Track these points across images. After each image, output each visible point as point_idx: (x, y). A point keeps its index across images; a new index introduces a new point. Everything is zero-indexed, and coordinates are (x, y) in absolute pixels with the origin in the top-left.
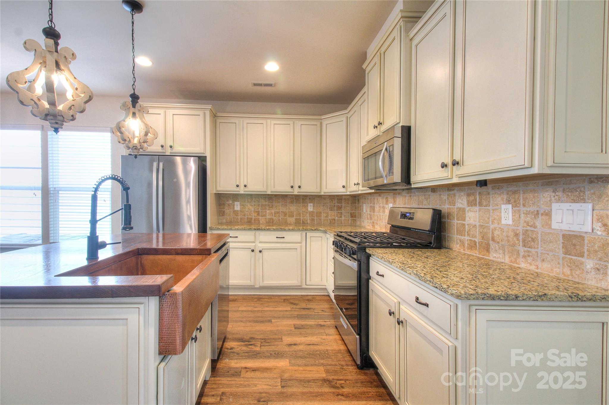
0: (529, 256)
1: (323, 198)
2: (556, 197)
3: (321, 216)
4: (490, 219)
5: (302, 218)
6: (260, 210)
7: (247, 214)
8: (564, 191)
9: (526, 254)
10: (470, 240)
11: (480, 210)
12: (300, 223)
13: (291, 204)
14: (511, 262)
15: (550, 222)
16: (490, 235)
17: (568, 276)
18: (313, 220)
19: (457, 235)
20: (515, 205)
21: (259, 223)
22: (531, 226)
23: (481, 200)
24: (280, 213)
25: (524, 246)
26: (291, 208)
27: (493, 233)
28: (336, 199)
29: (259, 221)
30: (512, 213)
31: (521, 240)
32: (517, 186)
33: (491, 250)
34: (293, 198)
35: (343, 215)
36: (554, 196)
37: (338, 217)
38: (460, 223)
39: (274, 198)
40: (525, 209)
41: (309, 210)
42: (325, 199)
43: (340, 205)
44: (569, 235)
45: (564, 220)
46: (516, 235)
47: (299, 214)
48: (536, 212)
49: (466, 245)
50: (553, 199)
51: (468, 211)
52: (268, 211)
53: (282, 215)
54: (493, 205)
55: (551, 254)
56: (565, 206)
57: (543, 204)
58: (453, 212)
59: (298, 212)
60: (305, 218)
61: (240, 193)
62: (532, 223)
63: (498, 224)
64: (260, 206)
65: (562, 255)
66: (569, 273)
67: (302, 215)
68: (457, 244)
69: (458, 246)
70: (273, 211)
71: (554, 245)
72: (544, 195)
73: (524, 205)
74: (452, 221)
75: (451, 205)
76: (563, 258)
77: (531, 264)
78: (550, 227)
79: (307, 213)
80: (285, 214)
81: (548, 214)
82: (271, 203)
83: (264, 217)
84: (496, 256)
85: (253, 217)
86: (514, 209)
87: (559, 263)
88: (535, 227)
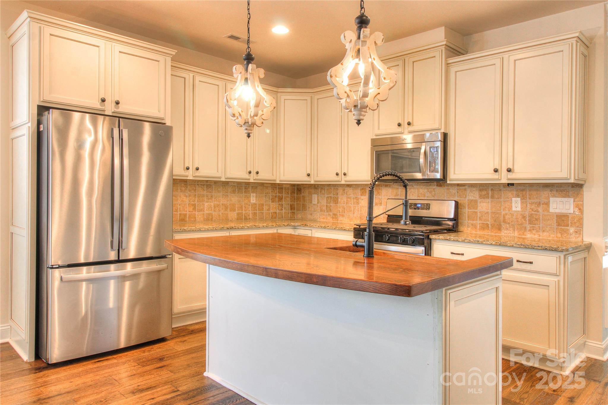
0: (533, 230)
1: (266, 187)
2: (552, 194)
3: (263, 209)
4: (502, 208)
5: (244, 212)
6: (196, 202)
7: (180, 209)
8: (557, 191)
9: (531, 229)
10: (482, 223)
11: (492, 202)
12: (242, 219)
13: (232, 194)
14: (520, 235)
15: (548, 209)
16: (502, 219)
17: (560, 238)
18: (255, 214)
19: (468, 220)
20: (523, 198)
21: (195, 221)
22: (535, 211)
23: (494, 194)
24: (220, 206)
25: (530, 224)
26: (232, 199)
27: (504, 217)
28: (277, 188)
29: (195, 218)
30: (521, 203)
31: (527, 220)
32: (524, 186)
33: (502, 228)
34: (235, 186)
35: (284, 208)
36: (551, 194)
37: (279, 210)
38: (471, 212)
39: (214, 186)
40: (530, 201)
41: (252, 201)
42: (267, 187)
43: (280, 195)
44: (560, 215)
45: (558, 207)
46: (524, 217)
47: (241, 208)
48: (538, 203)
49: (478, 227)
50: (550, 195)
51: (480, 202)
52: (206, 204)
53: (222, 209)
54: (505, 198)
55: (549, 227)
56: (559, 199)
57: (543, 198)
58: (464, 203)
59: (240, 204)
60: (248, 211)
61: (188, 178)
62: (536, 209)
63: (509, 210)
64: (197, 196)
65: (555, 227)
66: (560, 236)
67: (244, 208)
68: (468, 226)
69: (469, 229)
70: (212, 204)
71: (551, 221)
72: (544, 193)
73: (530, 199)
74: (462, 210)
75: (461, 198)
76: (557, 228)
77: (535, 234)
78: (548, 211)
79: (249, 206)
80: (226, 208)
81: (547, 204)
82: (210, 192)
83: (201, 213)
84: (507, 232)
85: (188, 213)
86: (522, 201)
87: (554, 232)
88: (538, 212)
